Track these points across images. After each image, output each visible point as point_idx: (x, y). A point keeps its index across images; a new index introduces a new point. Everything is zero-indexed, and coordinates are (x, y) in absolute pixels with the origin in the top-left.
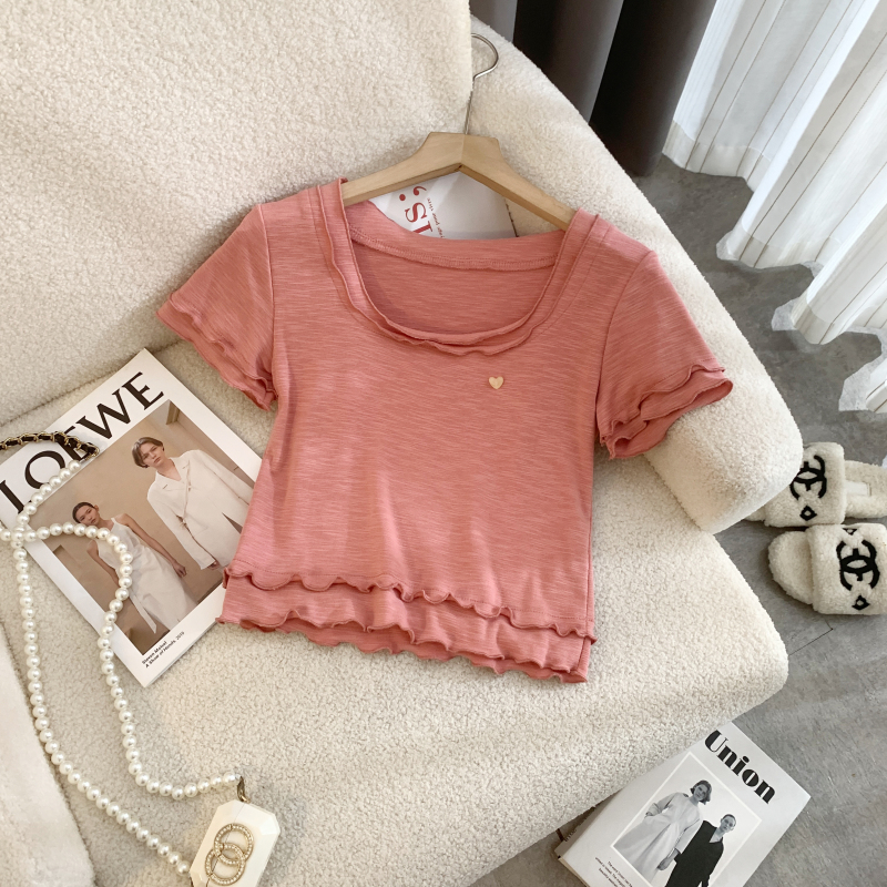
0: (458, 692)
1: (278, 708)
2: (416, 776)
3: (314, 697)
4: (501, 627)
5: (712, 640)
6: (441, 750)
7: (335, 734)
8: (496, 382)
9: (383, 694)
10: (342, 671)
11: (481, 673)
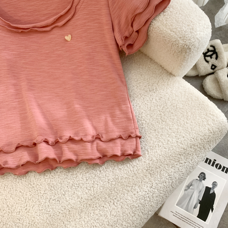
0: (86, 178)
1: (8, 208)
2: (77, 220)
3: (23, 199)
4: (97, 144)
5: (193, 121)
6: (85, 205)
7: (36, 212)
8: (68, 38)
9: (52, 189)
10: (32, 184)
11: (94, 166)
